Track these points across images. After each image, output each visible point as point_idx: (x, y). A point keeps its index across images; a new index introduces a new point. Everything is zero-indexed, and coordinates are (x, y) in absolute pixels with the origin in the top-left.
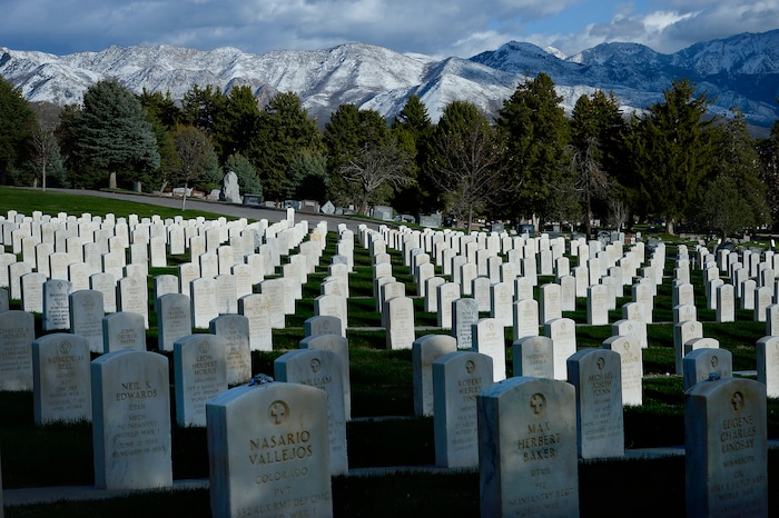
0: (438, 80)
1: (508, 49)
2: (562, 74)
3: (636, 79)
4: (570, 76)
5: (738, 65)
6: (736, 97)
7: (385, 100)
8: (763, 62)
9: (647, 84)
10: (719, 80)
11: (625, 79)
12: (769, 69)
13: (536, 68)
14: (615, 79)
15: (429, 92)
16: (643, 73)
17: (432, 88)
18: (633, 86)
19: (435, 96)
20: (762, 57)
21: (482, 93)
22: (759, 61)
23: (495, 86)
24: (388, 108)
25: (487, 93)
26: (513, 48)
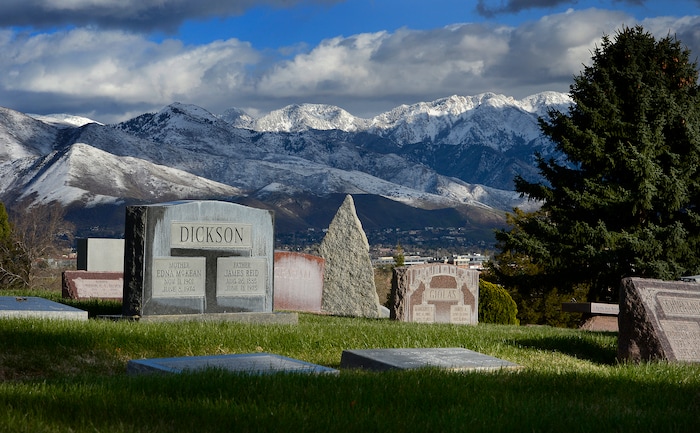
0: (67, 150)
1: (170, 112)
2: (229, 142)
3: (314, 149)
4: (239, 145)
5: (444, 133)
6: (425, 171)
7: (8, 170)
8: (472, 130)
9: (326, 156)
10: (416, 151)
11: (302, 149)
12: (477, 139)
13: (200, 135)
14: (291, 148)
15: (57, 163)
16: (323, 143)
17: (61, 159)
18: (310, 157)
19: (63, 168)
20: (471, 124)
21: (117, 166)
22: (467, 129)
23: (132, 159)
24: (10, 180)
25: (123, 166)
26: (176, 111)
